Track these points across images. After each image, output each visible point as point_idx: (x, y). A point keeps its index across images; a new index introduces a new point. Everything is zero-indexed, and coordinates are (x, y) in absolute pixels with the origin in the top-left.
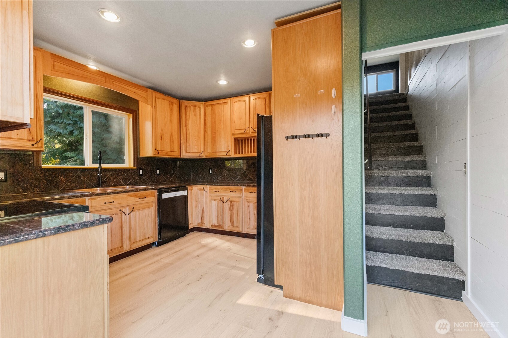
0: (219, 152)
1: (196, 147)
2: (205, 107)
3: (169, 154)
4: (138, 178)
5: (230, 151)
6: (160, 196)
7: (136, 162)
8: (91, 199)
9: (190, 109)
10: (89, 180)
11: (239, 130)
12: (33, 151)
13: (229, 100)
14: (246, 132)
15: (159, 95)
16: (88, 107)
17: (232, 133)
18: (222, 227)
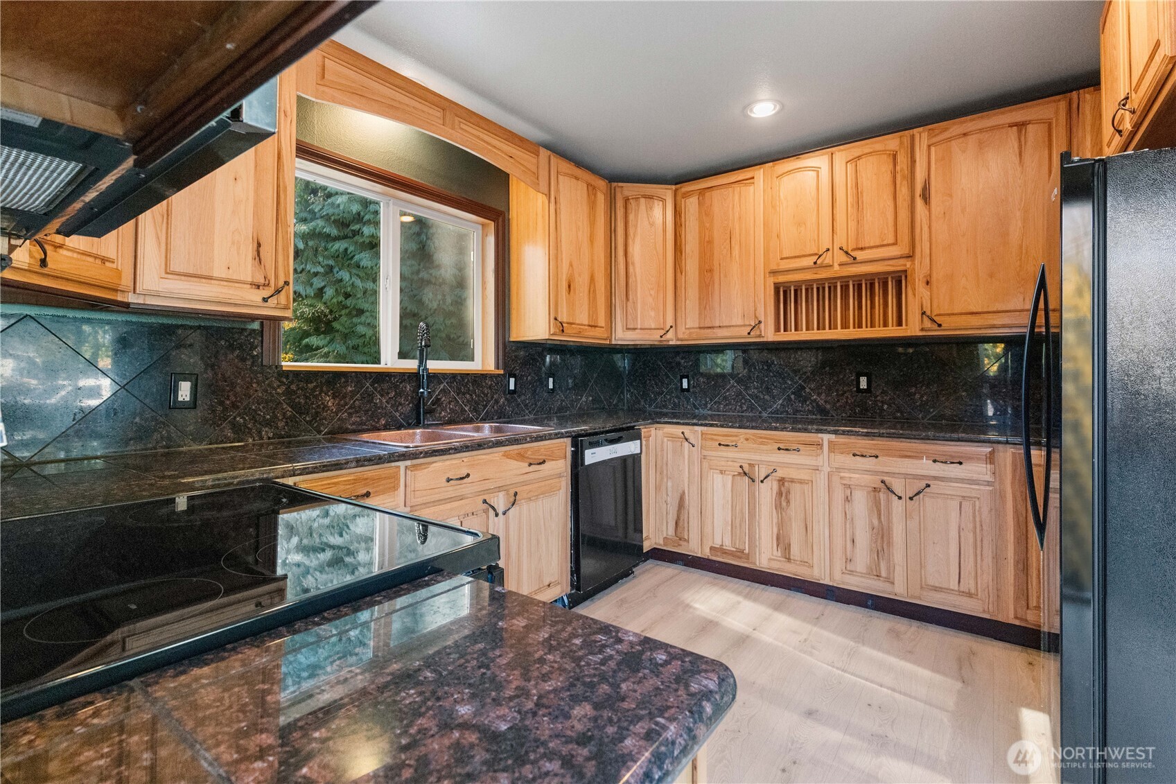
0: (723, 327)
1: (653, 314)
2: (679, 198)
3: (587, 334)
4: (506, 399)
5: (760, 322)
6: (577, 458)
7: (501, 357)
8: (414, 466)
9: (638, 205)
10: (392, 406)
11: (793, 260)
12: (263, 319)
13: (759, 173)
14: (822, 263)
15: (565, 166)
16: (391, 202)
17: (767, 271)
18: (747, 557)
